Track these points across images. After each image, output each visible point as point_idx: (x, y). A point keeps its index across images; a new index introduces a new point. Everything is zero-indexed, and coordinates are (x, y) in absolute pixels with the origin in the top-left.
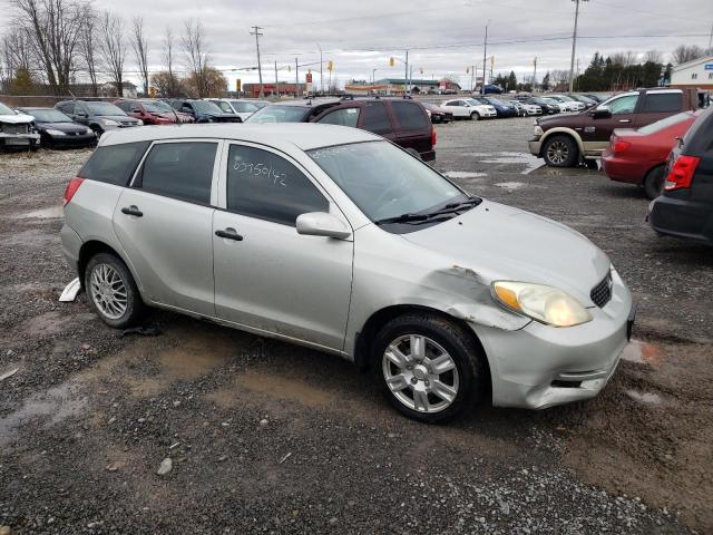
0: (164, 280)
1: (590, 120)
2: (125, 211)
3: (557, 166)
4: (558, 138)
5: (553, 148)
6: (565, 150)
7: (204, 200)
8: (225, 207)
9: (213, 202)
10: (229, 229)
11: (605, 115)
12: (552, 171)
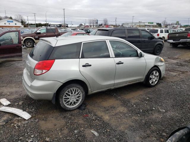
0: (99, 83)
1: (36, 35)
2: (83, 66)
3: (30, 47)
4: (28, 40)
5: (27, 42)
6: (31, 43)
7: (108, 56)
8: (114, 57)
9: (111, 56)
10: (119, 62)
11: (39, 33)
12: (28, 49)
